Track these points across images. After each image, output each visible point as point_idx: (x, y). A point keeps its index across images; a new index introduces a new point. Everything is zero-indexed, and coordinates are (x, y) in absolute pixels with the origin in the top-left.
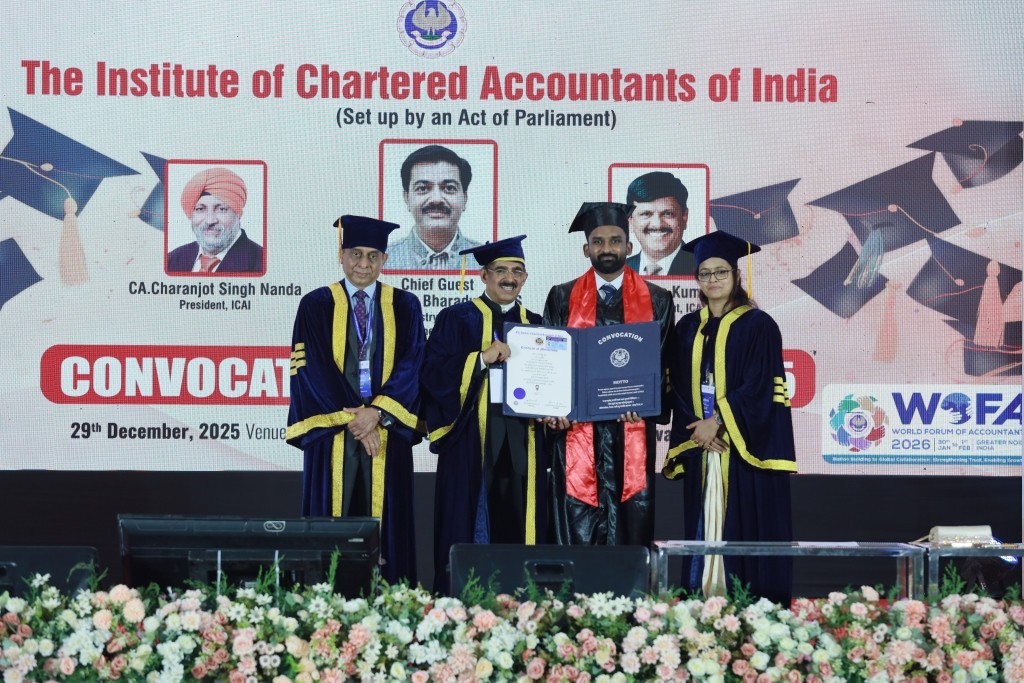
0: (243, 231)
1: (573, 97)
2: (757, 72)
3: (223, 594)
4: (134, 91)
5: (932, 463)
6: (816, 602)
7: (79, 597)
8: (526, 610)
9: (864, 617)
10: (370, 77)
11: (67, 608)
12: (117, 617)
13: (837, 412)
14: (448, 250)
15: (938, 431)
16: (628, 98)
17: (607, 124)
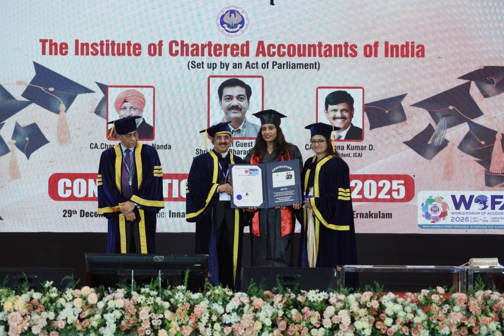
0: (143, 119)
1: (300, 55)
2: (387, 43)
3: (134, 291)
4: (92, 53)
5: (470, 228)
6: (415, 294)
7: (67, 292)
8: (278, 298)
9: (438, 301)
10: (203, 46)
11: (61, 297)
12: (85, 302)
13: (425, 204)
14: (240, 128)
15: (473, 213)
16: (326, 56)
17: (316, 68)
